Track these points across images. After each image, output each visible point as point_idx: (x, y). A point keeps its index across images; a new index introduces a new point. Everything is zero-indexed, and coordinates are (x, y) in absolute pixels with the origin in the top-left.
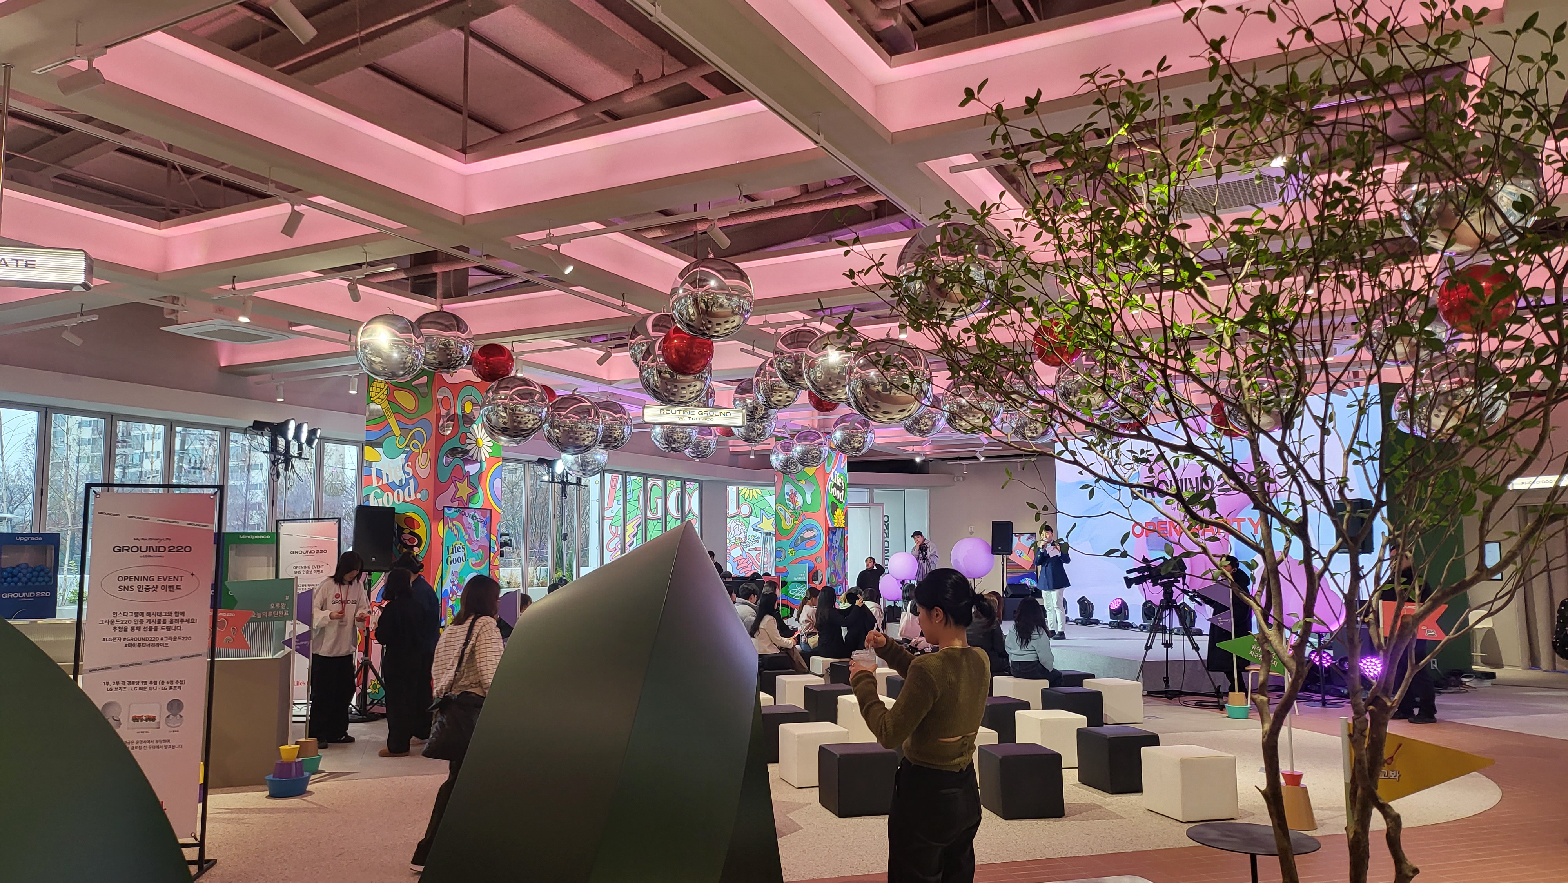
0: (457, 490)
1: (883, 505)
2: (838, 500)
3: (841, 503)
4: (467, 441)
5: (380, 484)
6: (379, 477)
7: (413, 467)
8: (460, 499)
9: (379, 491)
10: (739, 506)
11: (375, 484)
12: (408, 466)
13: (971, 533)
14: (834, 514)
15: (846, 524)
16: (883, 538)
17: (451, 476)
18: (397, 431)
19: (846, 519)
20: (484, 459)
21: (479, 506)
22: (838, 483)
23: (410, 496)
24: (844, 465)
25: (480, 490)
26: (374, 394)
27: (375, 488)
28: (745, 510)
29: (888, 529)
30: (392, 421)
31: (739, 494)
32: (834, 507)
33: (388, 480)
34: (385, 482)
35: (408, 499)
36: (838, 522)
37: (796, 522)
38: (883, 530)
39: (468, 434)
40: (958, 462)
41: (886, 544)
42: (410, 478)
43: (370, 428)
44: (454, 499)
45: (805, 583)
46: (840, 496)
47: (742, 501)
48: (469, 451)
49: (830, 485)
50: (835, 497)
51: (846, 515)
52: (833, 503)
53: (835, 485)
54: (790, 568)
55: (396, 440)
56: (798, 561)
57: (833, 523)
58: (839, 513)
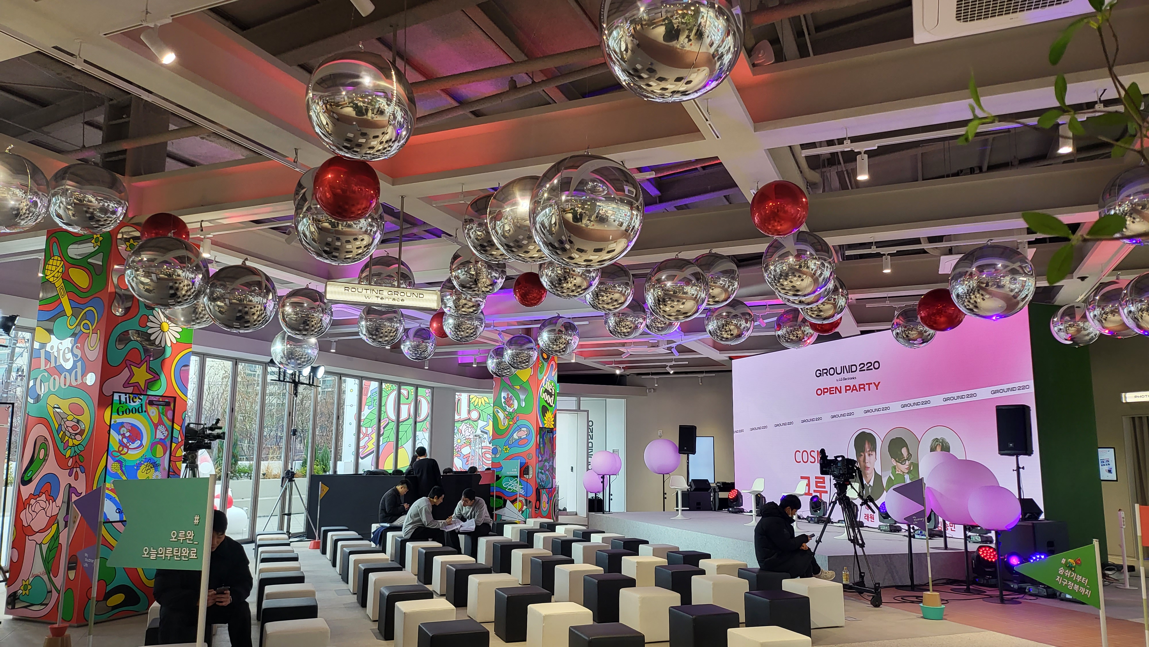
0: (132, 375)
1: (587, 411)
2: (549, 404)
3: (551, 406)
4: (149, 324)
5: (48, 367)
6: (48, 360)
7: (82, 349)
8: (136, 385)
9: (46, 374)
10: (469, 412)
11: (43, 367)
12: (77, 347)
13: (660, 437)
14: (544, 416)
15: (555, 425)
16: (588, 439)
17: (125, 360)
18: (69, 311)
19: (555, 421)
20: (169, 344)
21: (160, 393)
22: (549, 389)
23: (76, 380)
24: (555, 375)
25: (163, 377)
26: (48, 273)
27: (42, 371)
28: (474, 415)
29: (592, 432)
30: (65, 301)
31: (470, 401)
32: (545, 410)
33: (56, 363)
34: (53, 365)
35: (74, 383)
36: (548, 423)
37: (511, 423)
38: (588, 432)
39: (151, 317)
40: (650, 376)
41: (590, 445)
42: (78, 361)
43: (42, 308)
44: (127, 384)
45: (517, 477)
46: (550, 400)
47: (472, 407)
48: (151, 334)
49: (542, 390)
50: (546, 401)
51: (555, 417)
52: (544, 406)
53: (546, 391)
54: (503, 463)
55: (67, 323)
56: (510, 458)
57: (543, 424)
58: (549, 415)
